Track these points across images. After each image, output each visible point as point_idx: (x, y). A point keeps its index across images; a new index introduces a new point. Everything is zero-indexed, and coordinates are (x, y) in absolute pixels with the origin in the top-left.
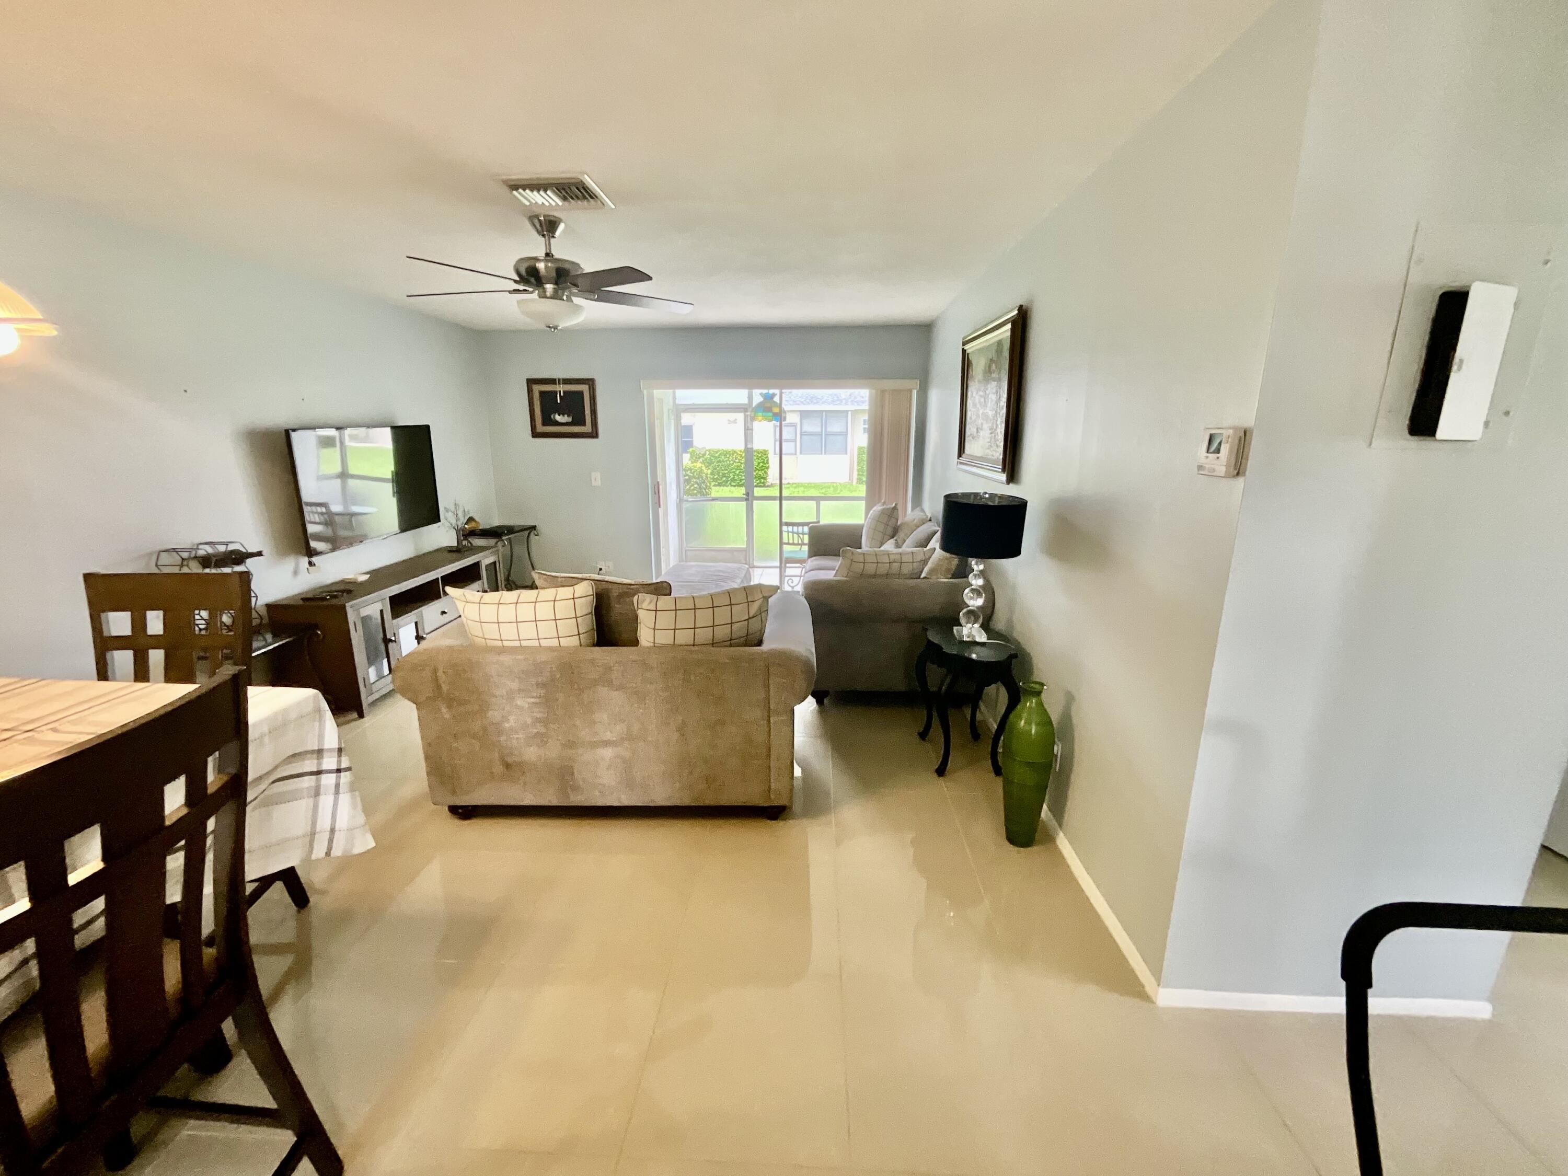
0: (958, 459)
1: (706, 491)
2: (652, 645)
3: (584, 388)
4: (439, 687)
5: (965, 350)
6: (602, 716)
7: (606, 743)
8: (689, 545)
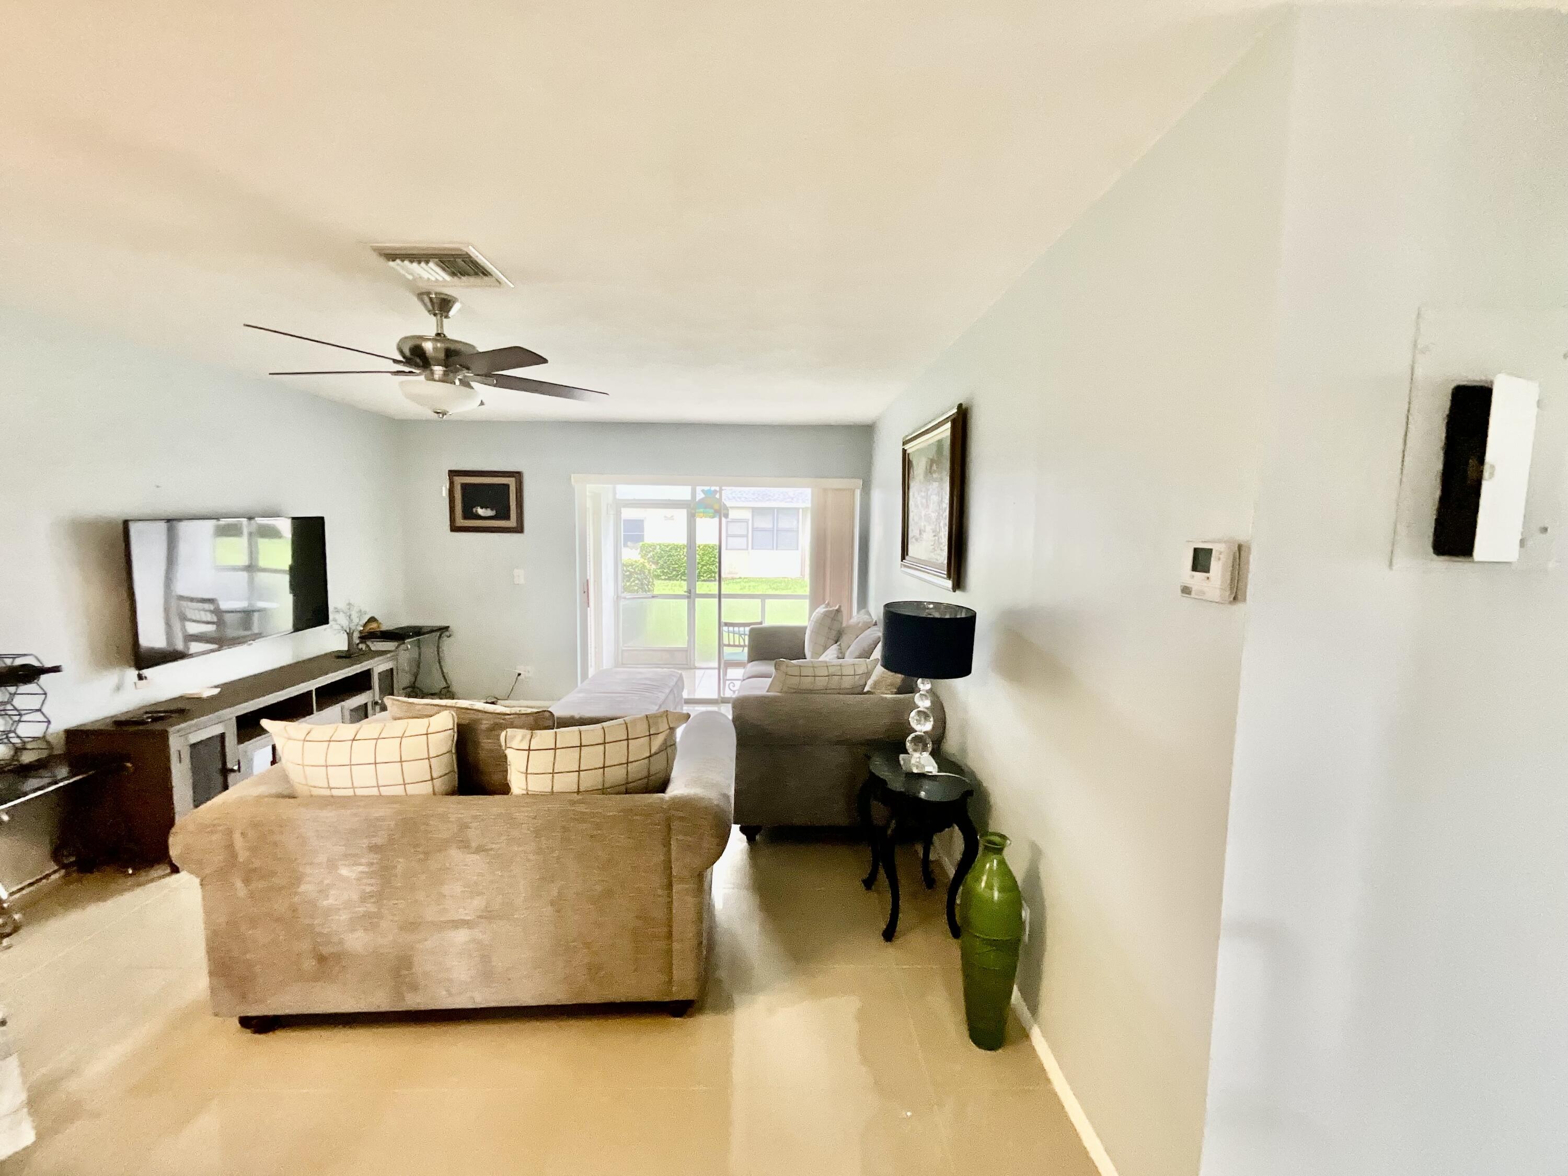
0: (902, 561)
1: (648, 587)
2: (525, 792)
3: (511, 482)
4: (233, 855)
5: (906, 450)
6: (454, 888)
7: (457, 924)
8: (625, 645)
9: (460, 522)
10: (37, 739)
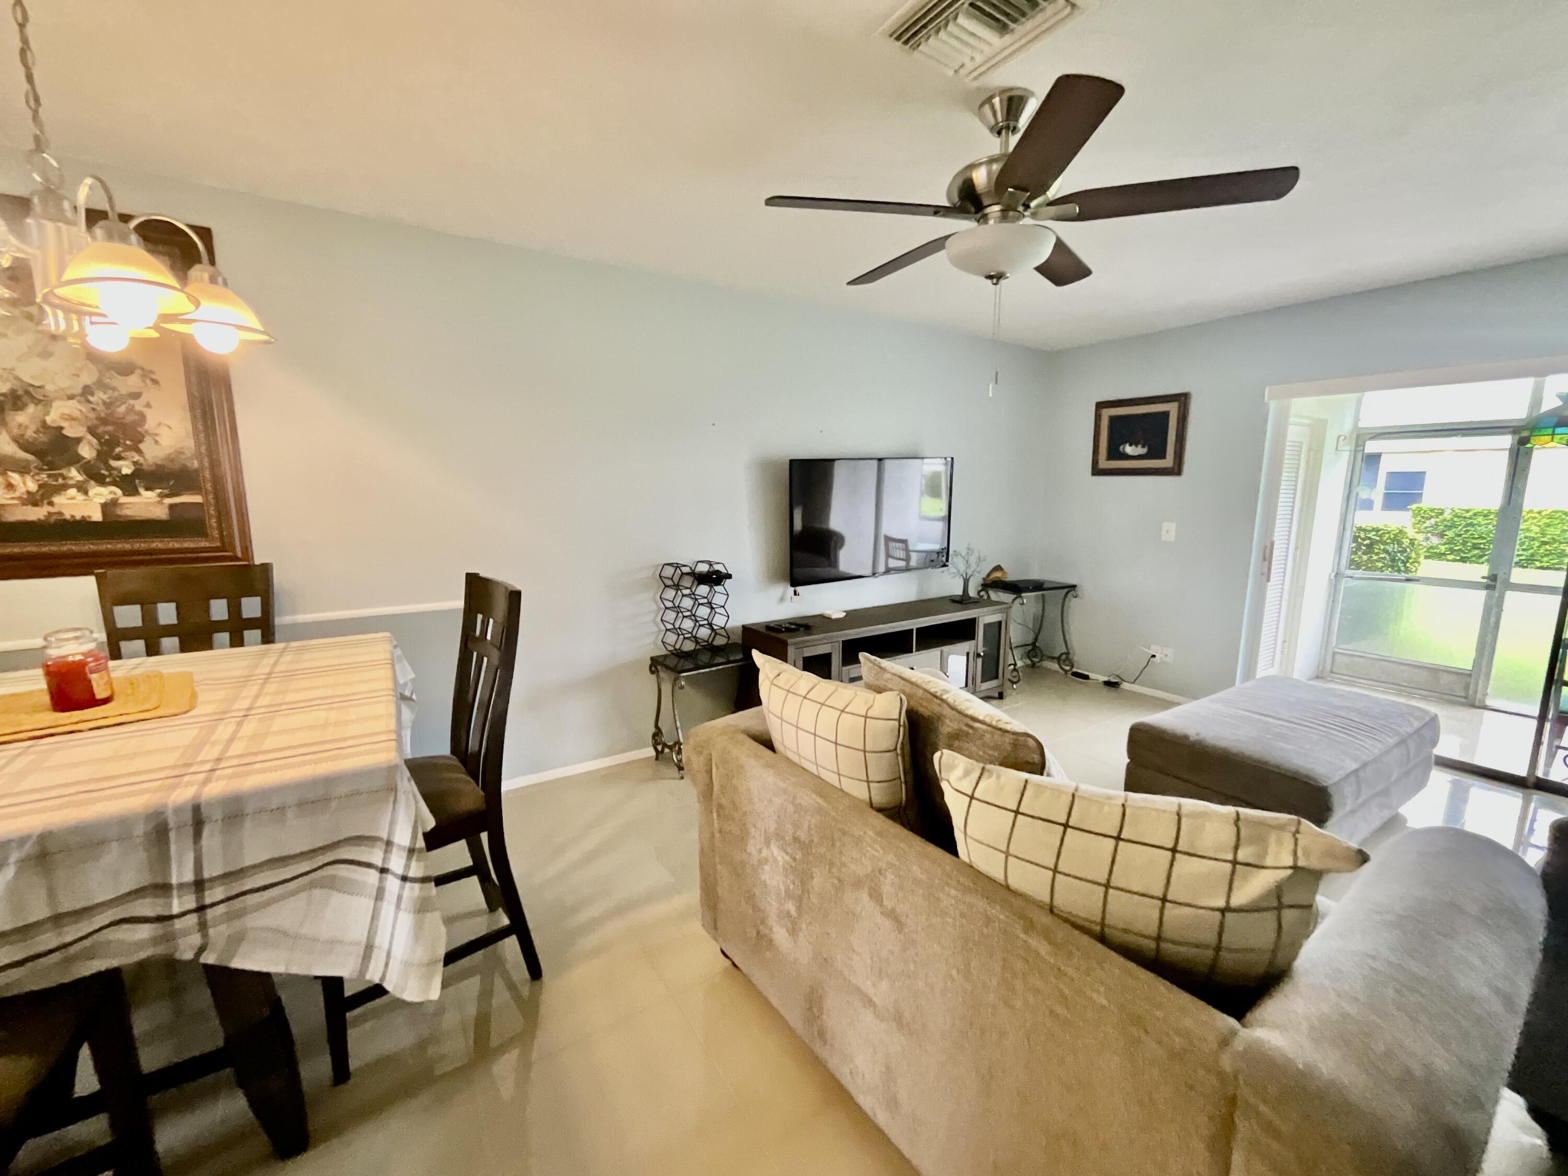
3: (1172, 408)
8: (1343, 647)
9: (1104, 464)
10: (722, 628)
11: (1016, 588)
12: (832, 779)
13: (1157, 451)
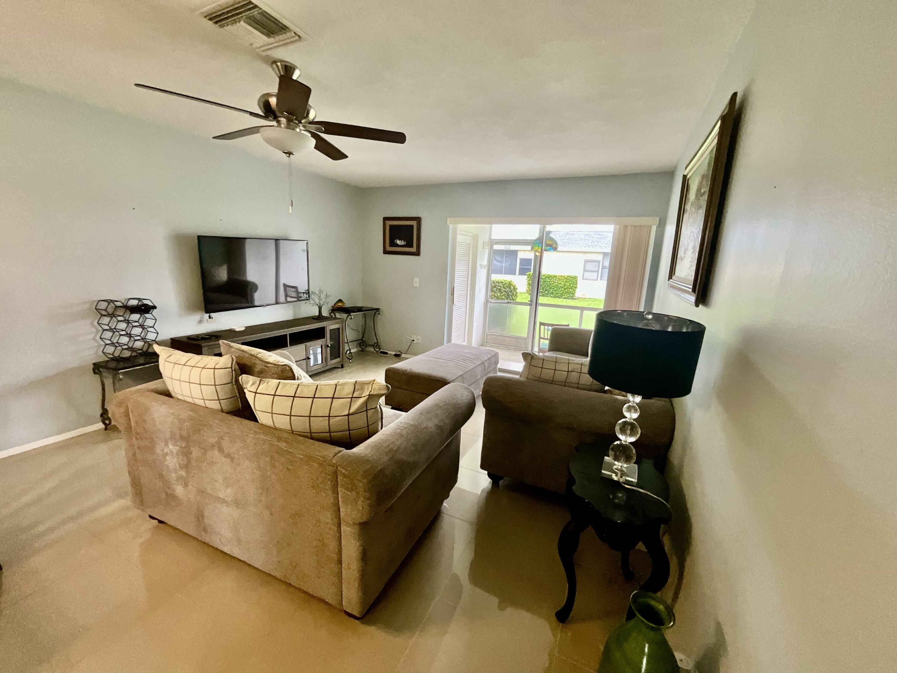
0: (669, 280)
3: (414, 223)
5: (685, 175)
6: (219, 477)
7: (222, 501)
8: (489, 331)
9: (389, 249)
10: (153, 341)
11: (348, 311)
12: (201, 403)
13: (409, 244)
